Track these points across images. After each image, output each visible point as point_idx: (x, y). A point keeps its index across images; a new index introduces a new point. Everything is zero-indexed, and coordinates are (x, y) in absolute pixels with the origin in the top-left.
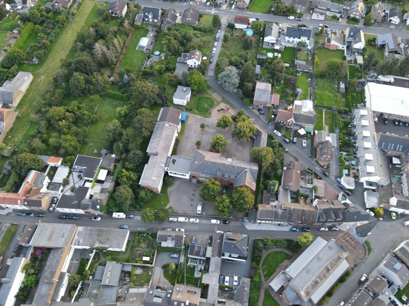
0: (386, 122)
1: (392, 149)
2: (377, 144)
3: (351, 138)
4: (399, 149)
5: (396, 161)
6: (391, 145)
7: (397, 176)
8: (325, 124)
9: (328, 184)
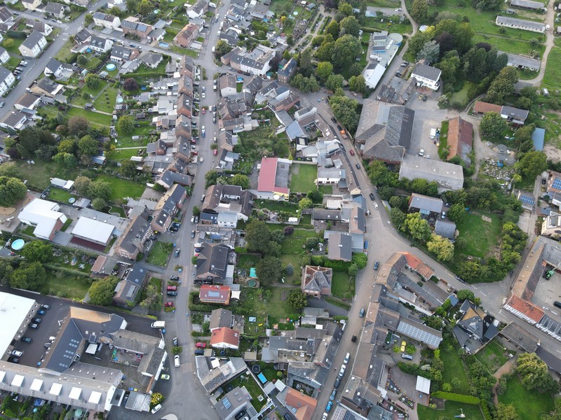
0: (27, 340)
1: (72, 353)
2: (58, 374)
3: (36, 403)
6: (67, 354)
7: (114, 354)
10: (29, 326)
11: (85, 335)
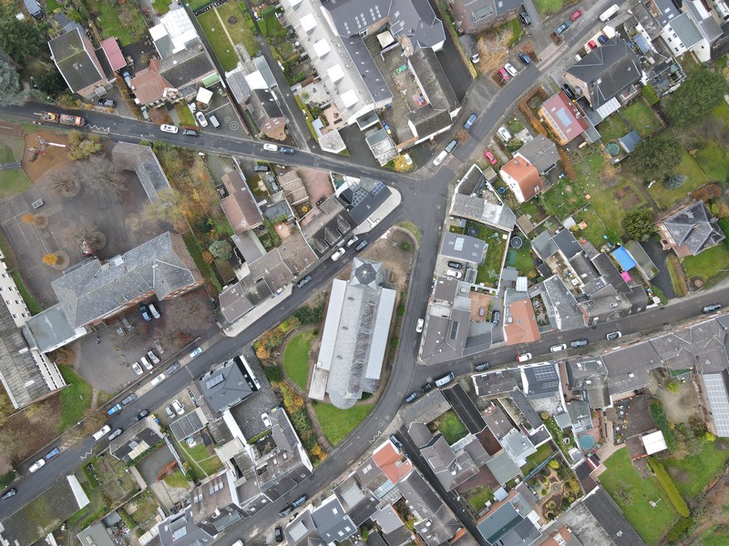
1: (365, 23)
2: (336, 33)
4: (376, 15)
5: (386, 39)
6: (360, 19)
7: (400, 70)
8: (236, 43)
9: (304, 169)
11: (392, 15)
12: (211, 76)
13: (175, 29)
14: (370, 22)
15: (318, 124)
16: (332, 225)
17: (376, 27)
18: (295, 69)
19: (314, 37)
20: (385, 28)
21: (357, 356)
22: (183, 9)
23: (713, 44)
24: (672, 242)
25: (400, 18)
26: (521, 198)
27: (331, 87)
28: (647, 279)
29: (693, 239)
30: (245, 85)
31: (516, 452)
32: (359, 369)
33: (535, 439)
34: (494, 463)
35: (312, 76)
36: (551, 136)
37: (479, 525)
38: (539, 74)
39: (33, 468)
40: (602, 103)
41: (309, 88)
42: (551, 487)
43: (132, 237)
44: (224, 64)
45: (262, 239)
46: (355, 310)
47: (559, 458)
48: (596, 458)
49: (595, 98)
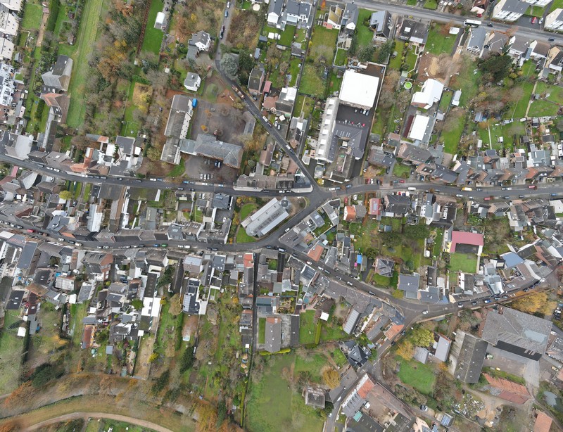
2: (333, 131)
6: (343, 133)
7: (342, 156)
8: (303, 111)
9: (292, 161)
10: (356, 108)
11: (352, 139)
12: (289, 114)
13: (290, 93)
14: (344, 136)
15: (307, 152)
16: (287, 183)
17: (345, 138)
18: (313, 131)
19: (326, 127)
20: (347, 141)
21: (263, 223)
22: (296, 90)
23: (433, 221)
24: (376, 266)
25: (353, 142)
26: (345, 219)
27: (318, 145)
28: (361, 270)
29: (383, 270)
30: (296, 125)
31: (285, 287)
32: (261, 227)
33: (293, 288)
34: (276, 284)
35: (316, 137)
36: (368, 209)
37: (258, 298)
38: (379, 189)
39: (151, 179)
40: (389, 211)
41: (312, 140)
42: (286, 304)
43: (230, 140)
44: (295, 114)
45: (265, 170)
46: (274, 211)
47: (295, 298)
48: (305, 307)
49: (388, 208)
